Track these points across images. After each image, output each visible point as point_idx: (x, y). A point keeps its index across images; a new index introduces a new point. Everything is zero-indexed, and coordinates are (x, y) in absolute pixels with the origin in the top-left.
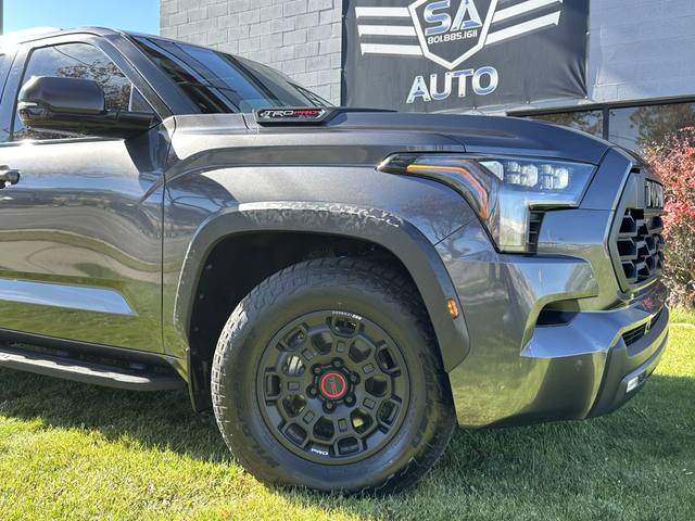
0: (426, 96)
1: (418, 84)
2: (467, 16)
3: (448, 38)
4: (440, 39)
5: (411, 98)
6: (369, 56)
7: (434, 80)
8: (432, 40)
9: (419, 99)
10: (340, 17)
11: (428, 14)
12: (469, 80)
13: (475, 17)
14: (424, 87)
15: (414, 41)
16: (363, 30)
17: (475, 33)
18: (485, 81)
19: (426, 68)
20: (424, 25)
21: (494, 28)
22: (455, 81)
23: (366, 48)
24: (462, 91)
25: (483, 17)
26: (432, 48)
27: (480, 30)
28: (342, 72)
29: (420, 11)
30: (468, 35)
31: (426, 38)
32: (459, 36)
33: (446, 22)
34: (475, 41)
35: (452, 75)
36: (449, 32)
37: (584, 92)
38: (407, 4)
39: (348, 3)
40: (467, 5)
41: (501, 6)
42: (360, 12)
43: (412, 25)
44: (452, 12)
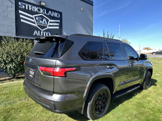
0: (37, 35)
1: (36, 32)
2: (45, 22)
3: (41, 25)
5: (34, 34)
7: (39, 32)
8: (38, 24)
10: (14, 11)
12: (46, 34)
14: (37, 33)
15: (34, 23)
17: (46, 26)
18: (48, 35)
20: (36, 21)
21: (49, 26)
22: (43, 33)
23: (22, 20)
25: (47, 23)
26: (38, 25)
27: (47, 25)
30: (45, 25)
31: (37, 23)
33: (41, 22)
34: (46, 27)
36: (41, 24)
38: (32, 15)
39: (17, 8)
40: (44, 20)
41: (50, 22)
42: (20, 12)
43: (34, 20)
44: (42, 20)
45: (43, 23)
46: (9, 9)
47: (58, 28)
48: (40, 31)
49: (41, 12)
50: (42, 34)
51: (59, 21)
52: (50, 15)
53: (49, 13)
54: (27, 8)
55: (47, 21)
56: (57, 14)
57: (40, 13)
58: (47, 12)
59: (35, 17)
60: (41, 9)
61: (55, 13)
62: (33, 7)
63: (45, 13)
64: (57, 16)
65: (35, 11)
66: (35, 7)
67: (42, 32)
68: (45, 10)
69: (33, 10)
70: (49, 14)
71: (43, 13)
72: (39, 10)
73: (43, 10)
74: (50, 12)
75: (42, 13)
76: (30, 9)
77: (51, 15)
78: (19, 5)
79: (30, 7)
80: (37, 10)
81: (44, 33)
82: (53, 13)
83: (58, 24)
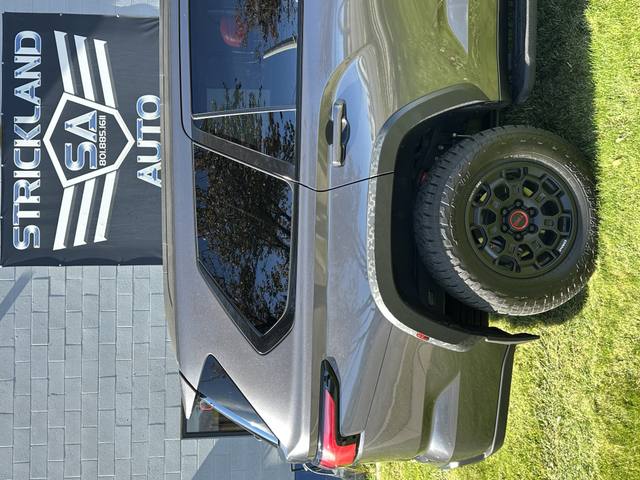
0: (158, 167)
1: (145, 175)
2: (85, 126)
3: (103, 145)
4: (103, 153)
5: (158, 183)
6: (109, 232)
7: (143, 159)
8: (103, 162)
9: (160, 174)
10: (61, 269)
11: (75, 166)
12: (147, 123)
13: (86, 118)
14: (149, 170)
15: (101, 180)
16: (80, 240)
17: (102, 117)
18: (150, 107)
19: (131, 166)
20: (86, 170)
21: (100, 99)
22: (147, 137)
23: (100, 236)
24: (157, 130)
25: (89, 110)
27: (100, 113)
28: (122, 264)
30: (103, 125)
31: (99, 167)
32: (103, 135)
33: (87, 146)
34: (110, 118)
35: (140, 140)
36: (97, 144)
38: (61, 190)
39: (45, 257)
40: (74, 126)
41: (80, 93)
42: (59, 244)
43: (84, 182)
44: (79, 140)
45: (89, 135)
46: (58, 286)
47: (100, 46)
48: (137, 151)
49: (35, 143)
50: (152, 144)
51: (60, 37)
52: (39, 92)
53: (27, 98)
54: (34, 214)
55: (73, 110)
56: (23, 50)
57: (43, 146)
58: (28, 109)
59: (70, 175)
60: (19, 143)
61: (19, 60)
62: (22, 184)
63: (31, 120)
64: (33, 51)
65: (35, 174)
66: (18, 174)
67: (144, 144)
68: (20, 120)
69: (35, 185)
70: (35, 100)
71: (36, 130)
72: (28, 155)
73: (20, 132)
74: (22, 93)
75: (40, 137)
76: (34, 200)
77: (36, 84)
78: (30, 249)
79: (22, 200)
80: (30, 165)
81: (146, 130)
82: (25, 75)
83: (80, 41)
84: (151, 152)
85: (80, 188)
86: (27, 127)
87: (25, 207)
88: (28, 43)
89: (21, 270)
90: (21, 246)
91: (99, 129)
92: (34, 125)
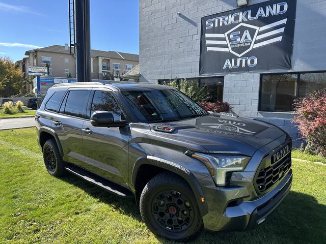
0: (230, 67)
1: (227, 62)
2: (246, 38)
3: (239, 45)
4: (236, 46)
5: (225, 67)
6: (210, 52)
7: (233, 61)
8: (233, 46)
9: (227, 68)
10: (200, 37)
11: (232, 36)
12: (246, 61)
13: (249, 38)
14: (229, 63)
15: (226, 46)
16: (208, 42)
17: (249, 44)
18: (252, 62)
19: (230, 56)
20: (230, 40)
21: (256, 42)
22: (241, 62)
23: (209, 49)
24: (244, 65)
25: (252, 38)
26: (233, 49)
27: (251, 43)
28: (200, 57)
29: (229, 35)
30: (246, 44)
31: (231, 45)
32: (243, 45)
33: (238, 40)
34: (249, 47)
35: (240, 59)
36: (239, 43)
37: (290, 67)
38: (223, 33)
39: (203, 32)
40: (247, 33)
41: (259, 34)
42: (207, 35)
43: (226, 40)
44: (241, 36)
45: (243, 40)
47: (280, 39)
48: (236, 58)
49: (240, 20)
50: (238, 64)
51: (284, 21)
52: (260, 17)
53: (258, 13)
54: (216, 25)
56: (279, 7)
57: (239, 23)
58: (253, 15)
60: (241, 14)
61: (274, 6)
62: (226, 19)
63: (249, 17)
64: (278, 11)
65: (229, 22)
66: (230, 16)
67: (239, 60)
68: (250, 12)
69: (226, 23)
70: (257, 16)
72: (237, 18)
73: (245, 14)
74: (260, 11)
75: (243, 22)
76: (221, 24)
77: (264, 15)
78: (206, 26)
79: (221, 20)
80: (233, 20)
81: (244, 61)
82: (268, 10)
83: (282, 30)
84: (236, 64)
85: (224, 39)
86: (246, 16)
87: (219, 21)
88: (282, 8)
89: (199, 25)
90: (207, 23)
91: (244, 43)
92: (247, 18)
